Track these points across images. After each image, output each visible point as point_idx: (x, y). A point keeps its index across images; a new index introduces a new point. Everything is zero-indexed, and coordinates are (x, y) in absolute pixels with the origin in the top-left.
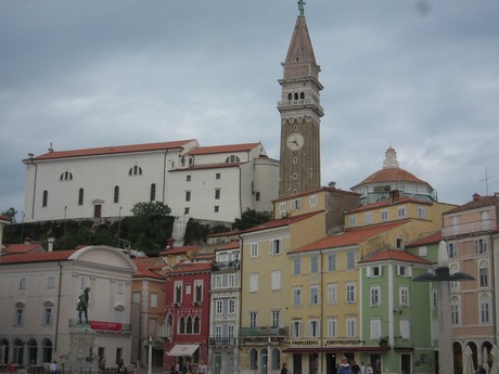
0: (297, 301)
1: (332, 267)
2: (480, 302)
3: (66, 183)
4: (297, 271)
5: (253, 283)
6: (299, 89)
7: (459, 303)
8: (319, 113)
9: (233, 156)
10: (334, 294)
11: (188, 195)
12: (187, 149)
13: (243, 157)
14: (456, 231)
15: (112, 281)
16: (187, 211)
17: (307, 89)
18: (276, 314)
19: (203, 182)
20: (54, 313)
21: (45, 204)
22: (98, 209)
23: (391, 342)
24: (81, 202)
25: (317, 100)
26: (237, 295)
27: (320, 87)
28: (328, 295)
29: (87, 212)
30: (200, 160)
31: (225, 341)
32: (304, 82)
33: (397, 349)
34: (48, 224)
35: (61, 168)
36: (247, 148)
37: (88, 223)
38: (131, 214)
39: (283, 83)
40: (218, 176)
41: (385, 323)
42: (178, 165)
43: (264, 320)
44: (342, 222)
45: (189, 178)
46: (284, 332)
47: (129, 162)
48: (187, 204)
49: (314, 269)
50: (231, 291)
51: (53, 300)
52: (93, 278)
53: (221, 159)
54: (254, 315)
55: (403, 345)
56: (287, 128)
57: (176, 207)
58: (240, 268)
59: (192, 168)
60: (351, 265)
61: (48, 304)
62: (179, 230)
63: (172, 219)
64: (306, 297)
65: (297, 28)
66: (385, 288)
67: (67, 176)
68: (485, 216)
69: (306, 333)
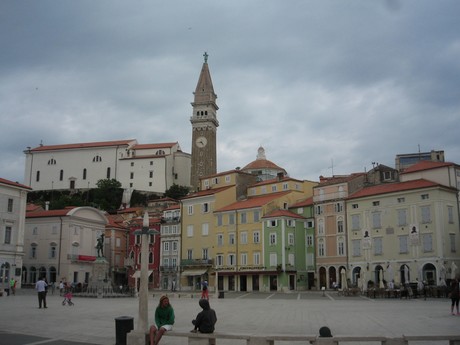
0: (220, 243)
1: (244, 221)
2: (338, 241)
3: (52, 166)
4: (220, 224)
5: (190, 231)
6: (204, 109)
8: (216, 124)
9: (160, 150)
10: (245, 238)
11: (132, 174)
12: (131, 145)
13: (167, 151)
14: (322, 198)
15: (93, 230)
16: (131, 185)
17: (209, 109)
18: (206, 251)
19: (141, 167)
20: (57, 250)
21: (38, 180)
22: (72, 183)
23: (284, 268)
24: (61, 179)
25: (215, 116)
26: (179, 238)
27: (216, 108)
28: (241, 239)
29: (65, 185)
30: (139, 153)
31: (170, 268)
32: (208, 105)
33: (287, 272)
34: (41, 193)
35: (49, 156)
36: (170, 146)
37: (66, 192)
38: (96, 187)
39: (194, 105)
40: (152, 163)
41: (280, 256)
42: (125, 155)
43: (198, 255)
44: (245, 192)
45: (132, 164)
46: (211, 262)
47: (93, 154)
48: (132, 181)
49: (232, 222)
50: (174, 236)
51: (57, 242)
53: (153, 152)
54: (190, 252)
55: (290, 269)
56: (196, 134)
57: (124, 182)
58: (180, 221)
59: (134, 158)
60: (256, 219)
61: (52, 244)
62: (127, 197)
63: (122, 190)
64: (226, 240)
65: (203, 70)
66: (279, 234)
67: (52, 162)
68: (341, 189)
69: (226, 262)
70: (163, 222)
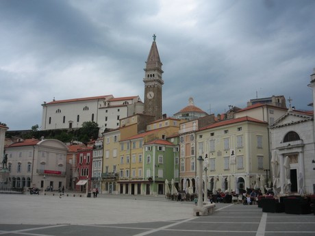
0: (122, 161)
1: (134, 147)
2: (192, 161)
3: (58, 114)
4: (122, 149)
5: (107, 155)
6: (152, 73)
7: (184, 162)
8: (161, 83)
9: (125, 101)
10: (134, 159)
11: (106, 118)
12: (107, 99)
13: (130, 102)
14: (184, 131)
15: (57, 154)
16: (106, 125)
17: (155, 73)
18: (115, 167)
19: (113, 113)
20: (31, 167)
21: (50, 123)
22: (71, 124)
23: (154, 179)
24: (64, 122)
25: (161, 77)
26: (101, 159)
27: (162, 72)
28: (132, 159)
29: (66, 126)
30: (112, 104)
31: (97, 179)
32: (154, 70)
33: (156, 182)
34: (50, 131)
35: (56, 108)
36: (131, 99)
37: (65, 130)
38: (81, 127)
39: (146, 70)
40: (119, 110)
41: (151, 170)
42: (103, 106)
43: (111, 170)
44: (145, 128)
45: (107, 111)
46: (116, 175)
47: (84, 105)
48: (106, 122)
49: (128, 148)
50: (99, 158)
51: (31, 161)
52: (48, 153)
53: (121, 103)
54: (107, 168)
55: (159, 180)
56: (147, 90)
57: (101, 124)
58: (103, 148)
59: (109, 107)
60: (141, 147)
61: (29, 163)
62: (101, 131)
63: (99, 129)
64: (125, 160)
65: (152, 47)
66: (152, 156)
67: (59, 111)
68: (195, 124)
69: (125, 176)
70: (95, 148)
